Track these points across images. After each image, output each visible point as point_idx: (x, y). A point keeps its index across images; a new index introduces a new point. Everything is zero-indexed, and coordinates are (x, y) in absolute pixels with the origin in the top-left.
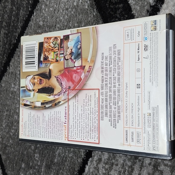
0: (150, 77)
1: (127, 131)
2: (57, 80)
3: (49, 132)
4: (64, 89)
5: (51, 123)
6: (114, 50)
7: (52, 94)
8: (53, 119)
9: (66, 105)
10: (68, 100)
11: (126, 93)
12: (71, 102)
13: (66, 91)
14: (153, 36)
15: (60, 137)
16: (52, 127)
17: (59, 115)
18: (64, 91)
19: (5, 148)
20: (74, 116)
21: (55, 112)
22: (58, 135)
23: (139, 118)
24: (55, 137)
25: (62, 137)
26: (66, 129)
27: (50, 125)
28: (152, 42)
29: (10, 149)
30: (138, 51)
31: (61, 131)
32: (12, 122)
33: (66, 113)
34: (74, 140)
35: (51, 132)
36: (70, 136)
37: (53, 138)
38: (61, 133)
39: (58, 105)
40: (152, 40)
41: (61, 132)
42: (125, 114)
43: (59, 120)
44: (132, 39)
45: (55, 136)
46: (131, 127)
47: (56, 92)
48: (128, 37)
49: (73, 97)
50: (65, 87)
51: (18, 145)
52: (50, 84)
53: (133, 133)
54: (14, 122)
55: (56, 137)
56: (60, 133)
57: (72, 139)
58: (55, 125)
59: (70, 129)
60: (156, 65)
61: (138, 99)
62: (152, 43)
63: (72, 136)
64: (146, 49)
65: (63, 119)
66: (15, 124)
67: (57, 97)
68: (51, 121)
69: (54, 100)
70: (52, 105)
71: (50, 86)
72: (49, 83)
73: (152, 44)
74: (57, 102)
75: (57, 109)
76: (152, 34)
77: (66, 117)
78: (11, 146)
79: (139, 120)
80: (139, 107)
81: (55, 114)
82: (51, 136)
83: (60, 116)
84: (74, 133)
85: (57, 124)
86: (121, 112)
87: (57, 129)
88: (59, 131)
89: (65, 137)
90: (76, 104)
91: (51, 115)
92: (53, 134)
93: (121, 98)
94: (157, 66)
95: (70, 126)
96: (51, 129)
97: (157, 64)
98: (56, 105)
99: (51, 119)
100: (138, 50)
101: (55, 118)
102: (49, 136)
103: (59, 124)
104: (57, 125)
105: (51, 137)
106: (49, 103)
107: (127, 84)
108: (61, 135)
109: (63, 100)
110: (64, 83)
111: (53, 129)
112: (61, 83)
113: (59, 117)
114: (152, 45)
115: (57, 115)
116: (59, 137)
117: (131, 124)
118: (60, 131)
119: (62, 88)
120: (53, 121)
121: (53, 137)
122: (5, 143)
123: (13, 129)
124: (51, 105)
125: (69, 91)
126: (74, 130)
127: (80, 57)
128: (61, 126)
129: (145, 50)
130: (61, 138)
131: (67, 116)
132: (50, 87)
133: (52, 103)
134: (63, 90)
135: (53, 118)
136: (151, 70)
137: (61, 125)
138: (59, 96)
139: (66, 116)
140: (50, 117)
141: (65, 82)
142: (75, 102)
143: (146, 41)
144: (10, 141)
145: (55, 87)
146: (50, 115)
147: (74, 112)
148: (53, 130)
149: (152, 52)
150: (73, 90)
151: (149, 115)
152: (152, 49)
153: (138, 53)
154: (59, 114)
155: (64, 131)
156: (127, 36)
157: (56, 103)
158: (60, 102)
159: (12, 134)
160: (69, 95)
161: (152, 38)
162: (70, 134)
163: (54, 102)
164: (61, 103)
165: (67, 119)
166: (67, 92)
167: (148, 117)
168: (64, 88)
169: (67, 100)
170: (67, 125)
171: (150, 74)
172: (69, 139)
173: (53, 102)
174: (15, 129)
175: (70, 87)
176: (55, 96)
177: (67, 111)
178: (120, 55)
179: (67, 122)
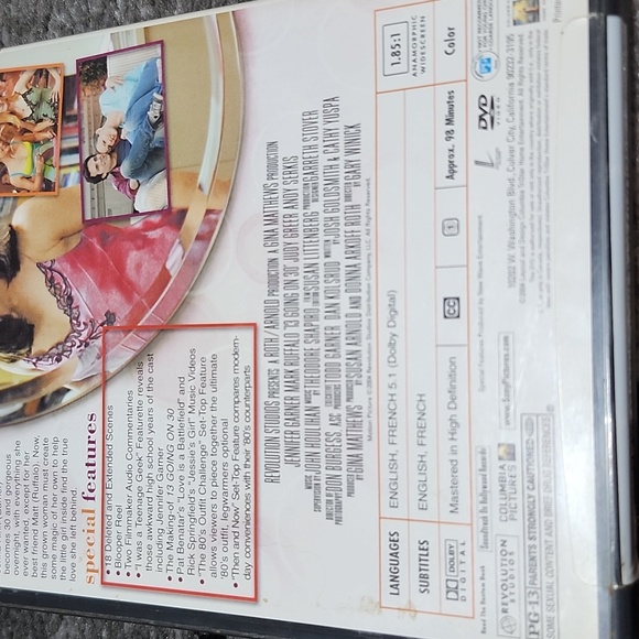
0: (512, 259)
1: (395, 537)
2: (51, 282)
3: (12, 543)
4: (82, 327)
5: (22, 496)
6: (329, 126)
7: (23, 351)
8: (31, 478)
9: (94, 405)
10: (106, 381)
11: (392, 345)
12: (117, 393)
13: (96, 338)
14: (521, 50)
15: (64, 569)
16: (23, 517)
17: (60, 458)
18: (84, 334)
20: (134, 462)
21: (41, 442)
22: (54, 557)
23: (454, 470)
24: (39, 566)
25: (73, 565)
26: (91, 528)
27: (13, 508)
28: (516, 80)
30: (449, 128)
31: (69, 534)
33: (92, 446)
34: (133, 581)
35: (21, 541)
36: (113, 562)
37: (30, 571)
38: (69, 549)
39: (54, 408)
40: (516, 74)
41: (68, 543)
42: (387, 449)
43: (60, 481)
44: (419, 69)
45: (40, 561)
46: (416, 514)
47: (41, 343)
48: (395, 59)
49: (129, 365)
50: (87, 317)
52: (15, 302)
53: (423, 547)
55: (44, 565)
56: (64, 547)
57: (123, 579)
58: (40, 505)
59: (114, 529)
60: (539, 197)
61: (452, 376)
62: (516, 87)
63: (124, 560)
64: (487, 117)
65: (79, 479)
67: (46, 367)
68: (22, 489)
69: (35, 383)
70: (22, 409)
71: (13, 309)
72: (10, 300)
73: (516, 92)
74: (47, 390)
75: (48, 428)
76: (517, 39)
77: (91, 469)
79: (455, 484)
80: (453, 412)
81: (41, 448)
82: (21, 560)
83: (65, 462)
84: (134, 548)
85: (50, 502)
86: (365, 438)
87: (49, 529)
88: (59, 537)
89: (91, 567)
90: (140, 403)
91: (22, 458)
92: (30, 550)
93: (365, 367)
94: (544, 202)
95: (113, 513)
96: (22, 525)
97: (544, 195)
98: (43, 405)
99: (22, 476)
100: (449, 121)
101: (41, 474)
102: (12, 564)
103: (60, 501)
104: (49, 509)
105: (21, 565)
106: (9, 396)
107: (393, 299)
108: (69, 555)
109: (78, 384)
110: (81, 298)
111: (31, 527)
112: (70, 298)
113: (61, 465)
114: (517, 98)
115: (51, 458)
116: (59, 565)
117: (414, 503)
118: (65, 537)
119: (74, 319)
120: (32, 489)
121: (30, 566)
124: (17, 406)
125: (110, 335)
126: (134, 531)
127: (158, 164)
128: (69, 511)
129: (483, 124)
130: (68, 574)
131: (98, 460)
132: (15, 315)
133: (25, 396)
134: (80, 333)
135: (30, 469)
136: (512, 224)
137: (69, 506)
138: (58, 360)
139: (91, 461)
140: (13, 465)
141: (90, 292)
142: (136, 392)
143: (487, 76)
145: (40, 317)
146: (14, 458)
147: (135, 440)
148: (31, 534)
149: (517, 132)
150: (126, 330)
151: (505, 456)
152: (517, 116)
153: (449, 138)
154: (60, 451)
155: (81, 539)
156: (394, 54)
157: (43, 398)
158: (62, 392)
160: (109, 355)
161: (517, 59)
162: (112, 554)
163: (33, 393)
164: (67, 398)
165: (98, 474)
166: (99, 342)
167: (502, 463)
168: (82, 319)
169: (97, 381)
170: (96, 505)
171: (511, 246)
172: (108, 579)
173: (30, 389)
175: (110, 317)
176: (39, 359)
177: (97, 436)
178: (355, 151)
179: (97, 494)
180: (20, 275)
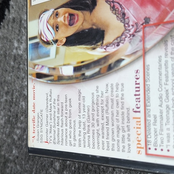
2: (113, 8)
3: (96, 134)
4: (131, 27)
5: (100, 112)
7: (99, 44)
8: (105, 103)
9: (139, 65)
10: (145, 52)
12: (152, 59)
13: (139, 31)
15: (124, 147)
16: (101, 121)
17: (120, 93)
18: (132, 31)
19: (5, 163)
20: (164, 93)
21: (109, 86)
22: (118, 141)
24: (110, 145)
25: (129, 145)
26: (138, 126)
27: (96, 117)
29: (14, 167)
31: (126, 129)
32: (17, 115)
33: (138, 86)
34: (165, 153)
35: (100, 132)
36: (152, 143)
37: (106, 147)
38: (126, 137)
39: (116, 69)
41: (126, 134)
43: (120, 104)
45: (111, 143)
47: (109, 38)
49: (159, 43)
50: (134, 22)
51: (29, 159)
52: (94, 21)
54: (19, 115)
55: (113, 144)
56: (124, 136)
57: (158, 152)
58: (110, 116)
59: (152, 128)
63: (159, 142)
65: (131, 102)
66: (22, 118)
67: (111, 49)
68: (100, 109)
69: (106, 58)
70: (99, 72)
71: (93, 24)
72: (92, 20)
74: (112, 61)
75: (113, 79)
77: (138, 97)
78: (14, 161)
81: (110, 89)
82: (101, 142)
83: (123, 95)
84: (165, 136)
85: (115, 114)
87: (115, 127)
88: (121, 131)
89: (139, 146)
90: (166, 62)
91: (100, 94)
92: (105, 137)
95: (152, 119)
96: (100, 125)
98: (110, 68)
99: (100, 102)
101: (110, 101)
102: (96, 144)
103: (120, 113)
104: (115, 117)
105: (101, 144)
106: (92, 65)
108: (126, 140)
109: (129, 56)
110: (130, 13)
111: (105, 126)
112: (124, 14)
113: (120, 96)
115: (115, 93)
116: (121, 145)
118: (124, 131)
119: (126, 24)
120: (105, 108)
121: (106, 145)
122: (4, 156)
123: (18, 128)
124: (97, 70)
125: (147, 29)
126: (165, 128)
128: (126, 119)
130: (126, 149)
131: (142, 92)
132: (94, 27)
133: (101, 65)
134: (129, 31)
135: (104, 99)
137: (126, 115)
138: (118, 45)
139: (137, 93)
140: (95, 97)
141: (135, 9)
142: (163, 56)
144: (14, 152)
145: (108, 26)
146: (95, 94)
148: (105, 130)
150: (157, 25)
154: (120, 89)
157: (110, 65)
158: (120, 61)
159: (16, 138)
160: (147, 39)
162: (152, 139)
163: (105, 63)
164: (123, 64)
165: (142, 99)
166: (141, 34)
168: (131, 23)
169: (140, 53)
170: (141, 115)
172: (150, 152)
173: (103, 61)
174: (21, 128)
175: (147, 20)
176: (107, 46)
177: (141, 81)
179: (142, 109)
180: (97, 8)
